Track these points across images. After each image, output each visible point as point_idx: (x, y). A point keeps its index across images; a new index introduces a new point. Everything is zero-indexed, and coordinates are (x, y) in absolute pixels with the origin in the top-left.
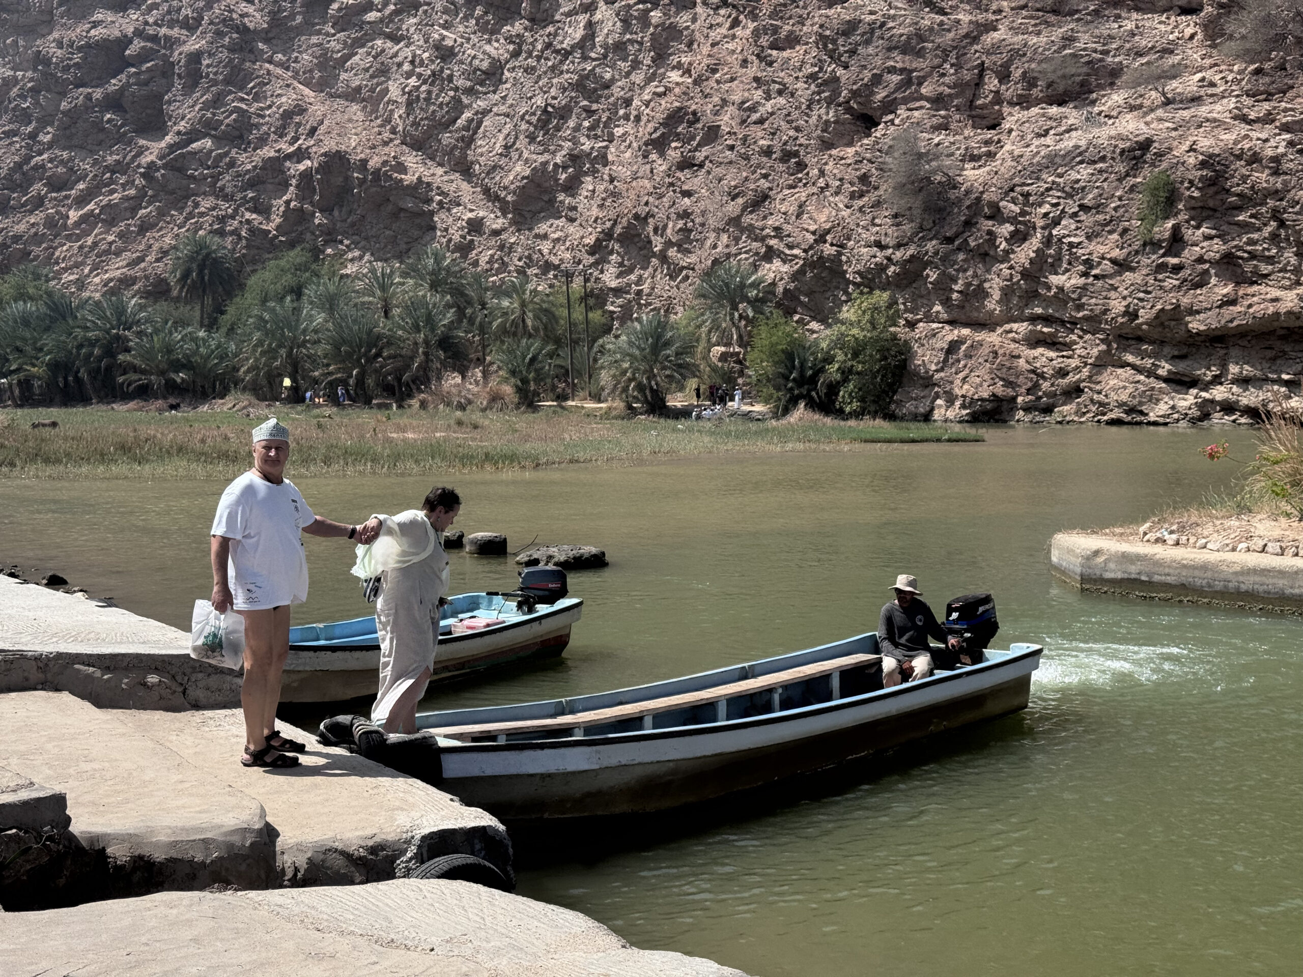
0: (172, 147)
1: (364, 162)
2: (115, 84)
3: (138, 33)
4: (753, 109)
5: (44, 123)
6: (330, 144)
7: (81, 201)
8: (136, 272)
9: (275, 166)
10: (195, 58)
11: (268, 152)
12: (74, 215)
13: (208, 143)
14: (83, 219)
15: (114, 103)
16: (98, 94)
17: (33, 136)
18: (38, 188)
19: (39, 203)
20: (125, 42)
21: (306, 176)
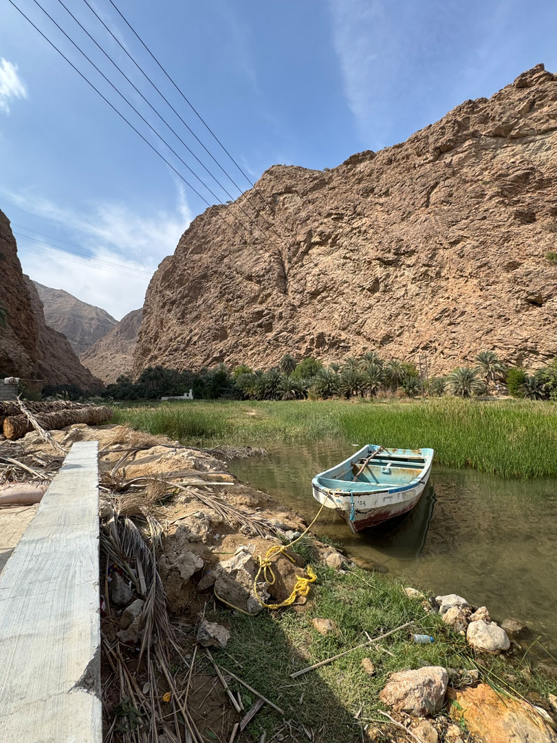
0: (275, 335)
1: (330, 335)
2: (260, 321)
3: (266, 309)
4: (481, 304)
5: (242, 332)
6: (320, 331)
7: (251, 350)
8: (266, 366)
9: (303, 338)
10: (281, 313)
11: (301, 334)
12: (249, 353)
13: (285, 333)
14: (252, 354)
15: (260, 326)
16: (256, 324)
17: (239, 335)
18: (240, 347)
19: (241, 351)
20: (263, 311)
21: (313, 339)
